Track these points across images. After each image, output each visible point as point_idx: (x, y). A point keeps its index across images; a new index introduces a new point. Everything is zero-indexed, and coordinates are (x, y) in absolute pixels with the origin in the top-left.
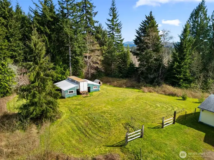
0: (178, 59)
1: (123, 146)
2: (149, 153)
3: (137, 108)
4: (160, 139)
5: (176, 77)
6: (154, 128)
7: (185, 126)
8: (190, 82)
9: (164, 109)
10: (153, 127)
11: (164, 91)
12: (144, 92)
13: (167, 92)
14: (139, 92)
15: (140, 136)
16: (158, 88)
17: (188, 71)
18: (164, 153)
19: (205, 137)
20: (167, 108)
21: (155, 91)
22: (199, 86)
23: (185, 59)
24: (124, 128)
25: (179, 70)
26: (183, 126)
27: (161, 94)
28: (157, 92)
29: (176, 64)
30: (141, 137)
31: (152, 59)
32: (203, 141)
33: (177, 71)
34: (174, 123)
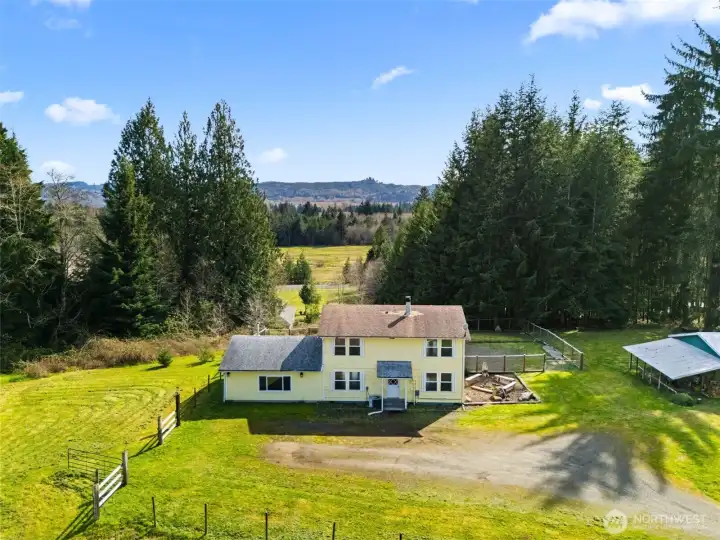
0: (120, 258)
1: (91, 523)
2: (165, 504)
3: (55, 427)
4: (169, 467)
5: (125, 309)
6: (140, 453)
7: (204, 421)
8: (161, 316)
9: (134, 404)
10: (138, 451)
11: (101, 357)
12: (32, 376)
13: (112, 358)
14: (14, 381)
15: (120, 483)
16: (75, 354)
17: (150, 288)
18: (196, 487)
19: (250, 424)
20: (138, 397)
21: (71, 364)
22: (184, 323)
23: (138, 257)
24: (58, 490)
25: (127, 288)
26: (199, 422)
27: (93, 367)
28: (81, 365)
29: (118, 272)
30: (124, 484)
31: (32, 263)
32: (248, 433)
33: (121, 292)
34: (178, 424)
